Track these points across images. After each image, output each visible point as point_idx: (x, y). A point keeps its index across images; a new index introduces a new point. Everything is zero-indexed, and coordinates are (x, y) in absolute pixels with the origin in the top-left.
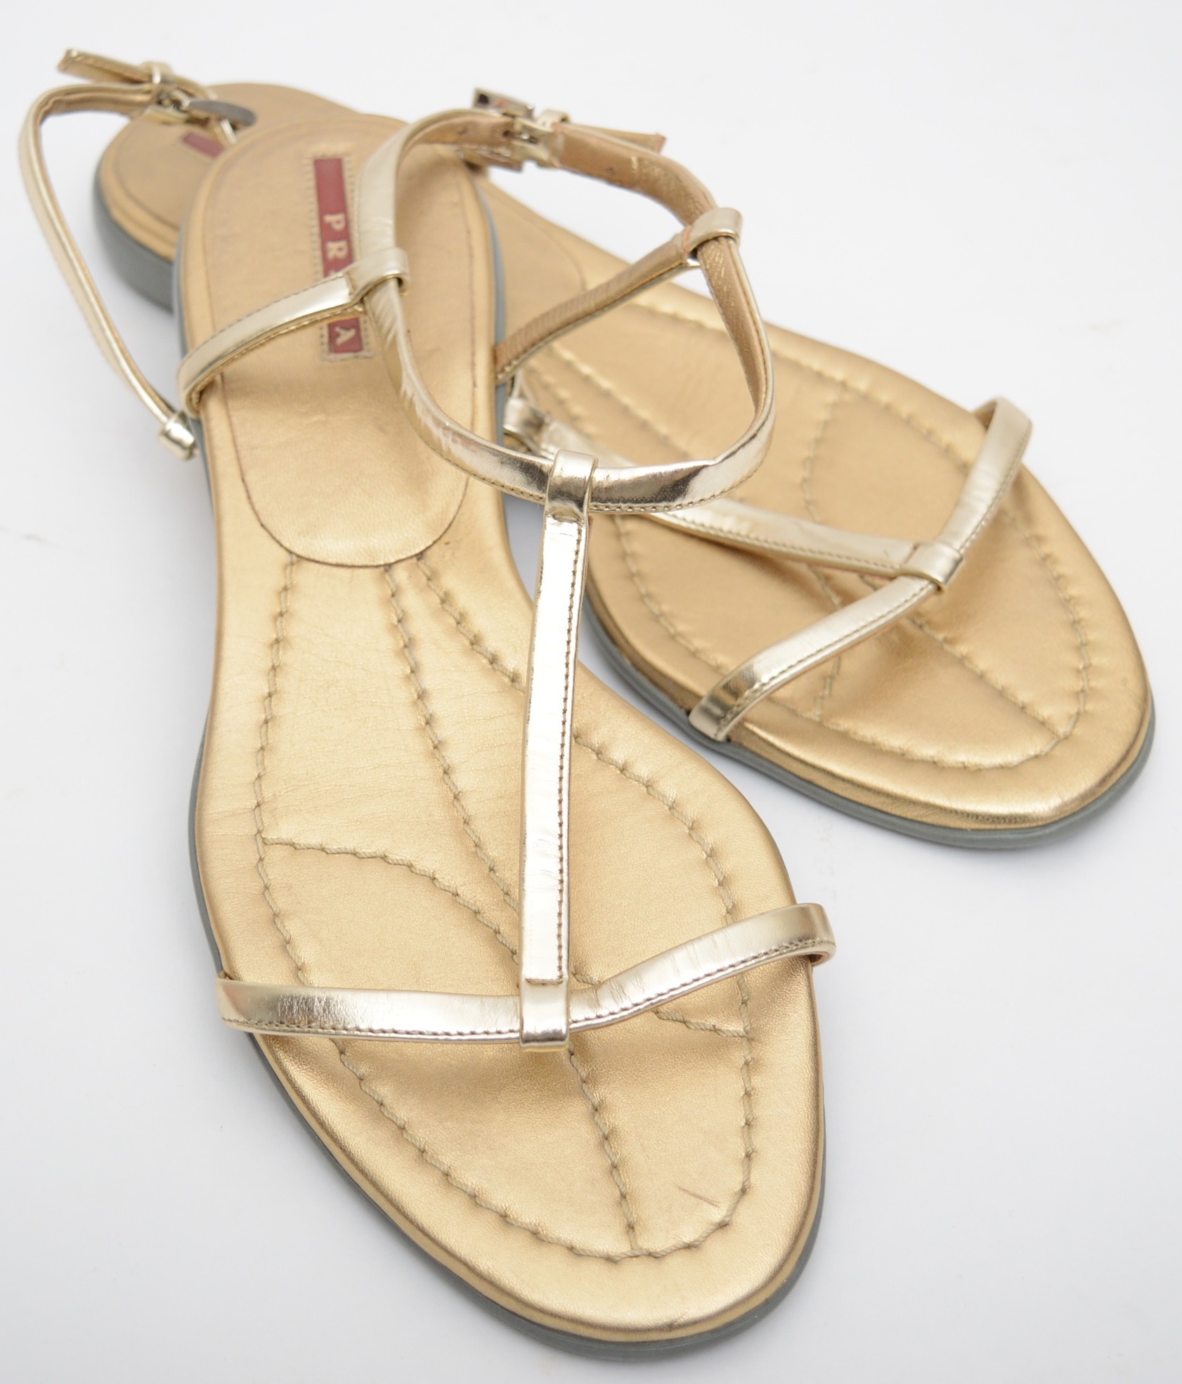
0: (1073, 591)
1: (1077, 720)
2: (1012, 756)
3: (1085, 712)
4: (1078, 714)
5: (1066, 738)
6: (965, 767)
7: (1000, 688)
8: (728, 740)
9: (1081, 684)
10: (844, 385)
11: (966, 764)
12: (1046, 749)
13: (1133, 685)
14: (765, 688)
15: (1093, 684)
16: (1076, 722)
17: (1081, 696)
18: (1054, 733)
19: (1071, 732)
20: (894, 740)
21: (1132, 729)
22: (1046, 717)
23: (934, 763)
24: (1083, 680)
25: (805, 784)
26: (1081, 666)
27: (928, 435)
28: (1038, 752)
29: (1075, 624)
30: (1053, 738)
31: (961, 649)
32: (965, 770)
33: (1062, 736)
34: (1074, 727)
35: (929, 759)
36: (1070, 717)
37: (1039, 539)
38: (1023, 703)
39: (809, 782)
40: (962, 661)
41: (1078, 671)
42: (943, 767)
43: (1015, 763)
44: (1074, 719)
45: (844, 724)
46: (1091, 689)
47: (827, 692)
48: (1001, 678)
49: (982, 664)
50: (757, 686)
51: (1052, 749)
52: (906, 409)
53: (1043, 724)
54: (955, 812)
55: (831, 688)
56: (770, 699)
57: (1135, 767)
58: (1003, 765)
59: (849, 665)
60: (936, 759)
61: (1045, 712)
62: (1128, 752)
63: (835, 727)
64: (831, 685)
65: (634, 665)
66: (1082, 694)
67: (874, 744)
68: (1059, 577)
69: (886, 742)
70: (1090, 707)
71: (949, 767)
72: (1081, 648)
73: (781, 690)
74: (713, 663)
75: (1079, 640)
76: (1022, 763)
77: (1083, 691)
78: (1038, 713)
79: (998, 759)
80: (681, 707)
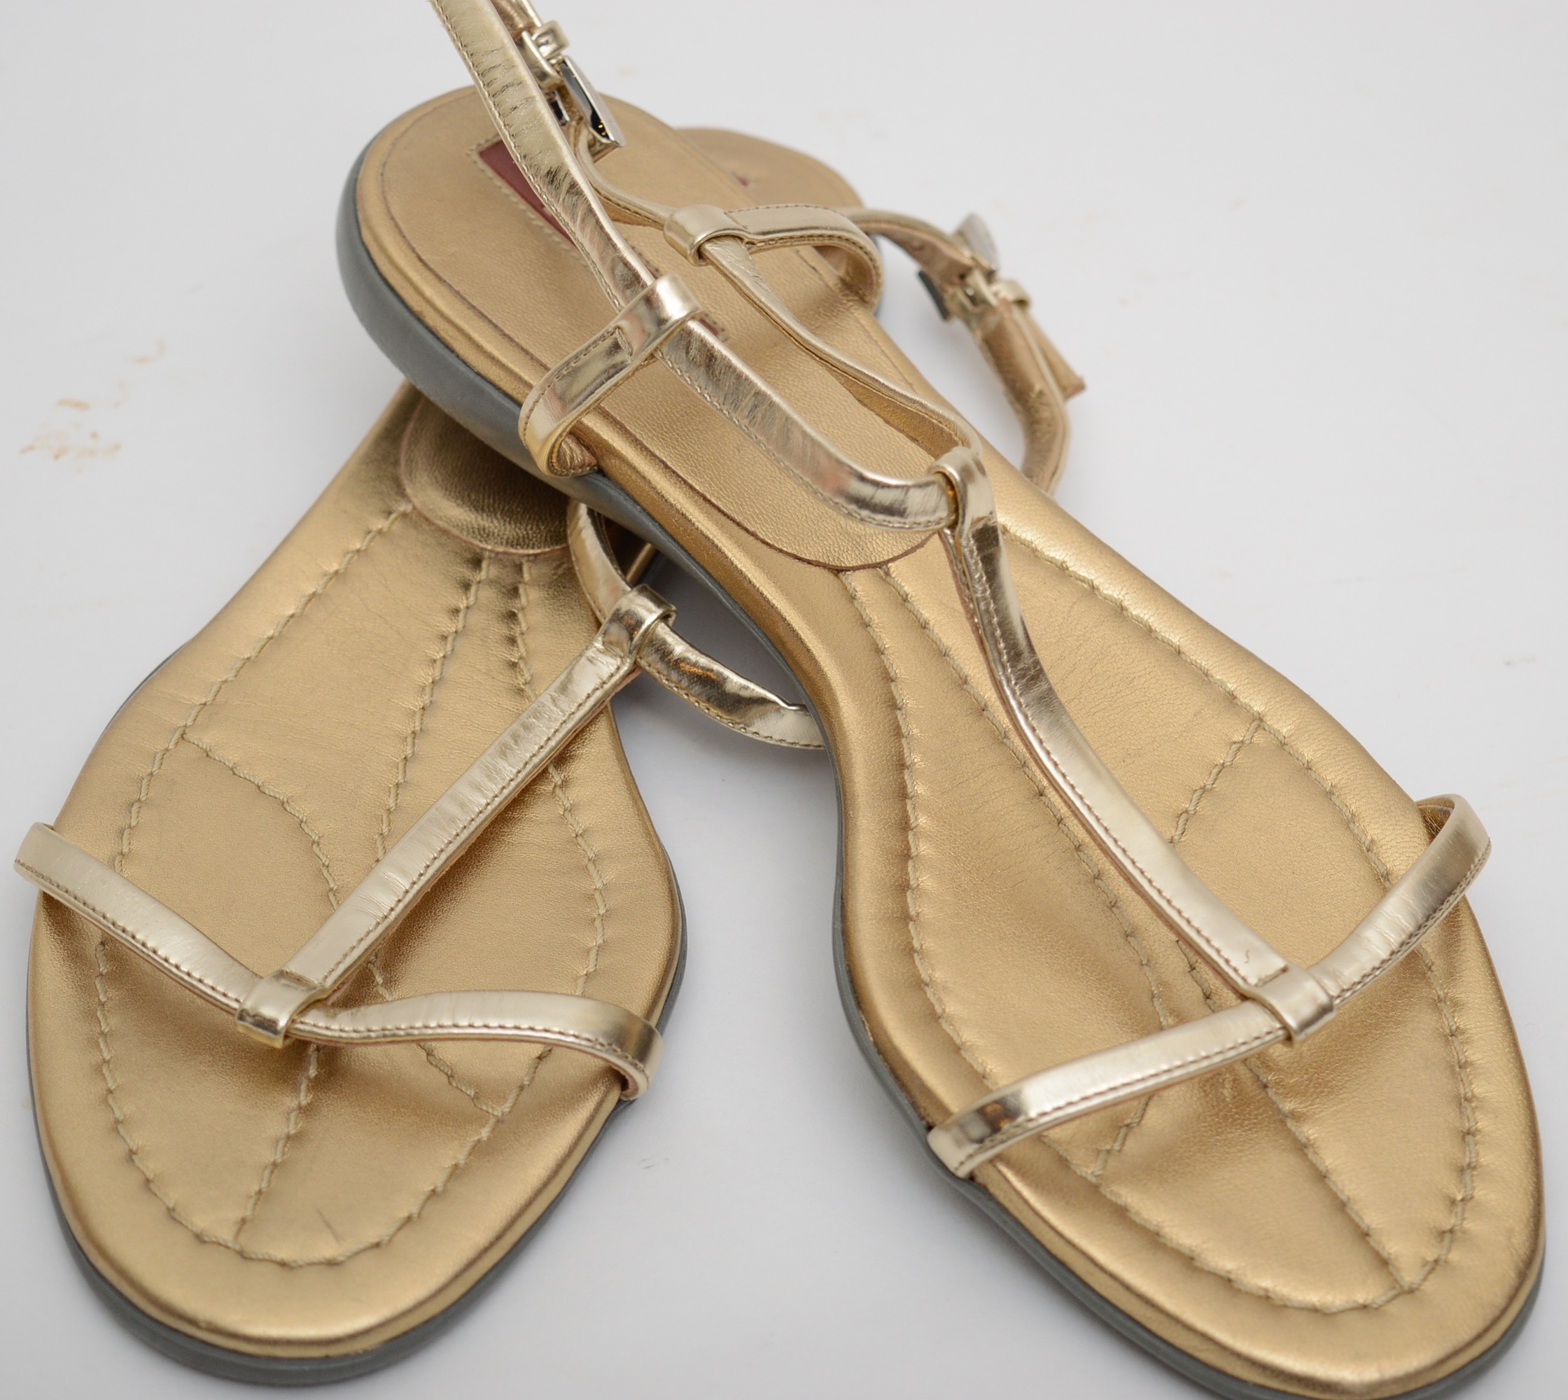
0: (1479, 1088)
1: (1433, 1269)
2: (1332, 1298)
3: (1446, 1262)
4: (1436, 1261)
5: (1411, 1291)
6: (1268, 1298)
7: (1343, 1198)
8: (971, 1178)
9: (1453, 1221)
10: (1259, 720)
11: (1270, 1294)
12: (1379, 1302)
13: (1520, 1241)
14: (1031, 1125)
15: (1468, 1225)
16: (1430, 1272)
17: (1447, 1237)
18: (1395, 1282)
19: (1420, 1285)
20: (1183, 1235)
21: (1500, 1301)
22: (1392, 1257)
23: (1230, 1280)
24: (1456, 1216)
25: (1054, 1264)
26: (1459, 1197)
27: (1349, 822)
28: (1368, 1302)
29: (1467, 1135)
30: (1394, 1288)
31: (1309, 1131)
32: (1266, 1300)
33: (1406, 1288)
34: (1425, 1279)
35: (1223, 1274)
36: (1425, 1263)
37: (1456, 1005)
38: (1369, 1227)
39: (1063, 1264)
40: (1301, 1148)
41: (1453, 1202)
42: (1239, 1291)
43: (1334, 1310)
44: (1428, 1268)
45: (1128, 1196)
46: (1464, 1232)
47: (1117, 1146)
48: (1348, 1184)
49: (1330, 1159)
50: (1021, 1119)
51: (1389, 1301)
52: (1331, 775)
53: (1383, 1263)
54: (1238, 1356)
55: (1123, 1144)
56: (1039, 1138)
57: (1493, 1351)
58: (1319, 1307)
59: (1155, 1117)
60: (1232, 1277)
61: (1393, 1247)
62: (1486, 1330)
63: (1113, 1199)
64: (1125, 1138)
65: (876, 1044)
66: (1446, 1235)
67: (1158, 1234)
68: (1463, 1066)
69: (1174, 1237)
70: (1454, 1256)
71: (1247, 1293)
72: (1464, 1170)
73: (1058, 1130)
74: (980, 1069)
75: (1467, 1160)
76: (1343, 1311)
77: (1451, 1231)
78: (1384, 1248)
79: (1313, 1297)
80: (922, 1118)
